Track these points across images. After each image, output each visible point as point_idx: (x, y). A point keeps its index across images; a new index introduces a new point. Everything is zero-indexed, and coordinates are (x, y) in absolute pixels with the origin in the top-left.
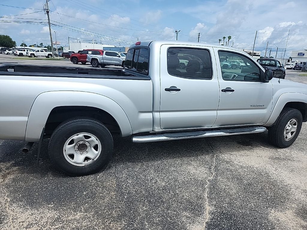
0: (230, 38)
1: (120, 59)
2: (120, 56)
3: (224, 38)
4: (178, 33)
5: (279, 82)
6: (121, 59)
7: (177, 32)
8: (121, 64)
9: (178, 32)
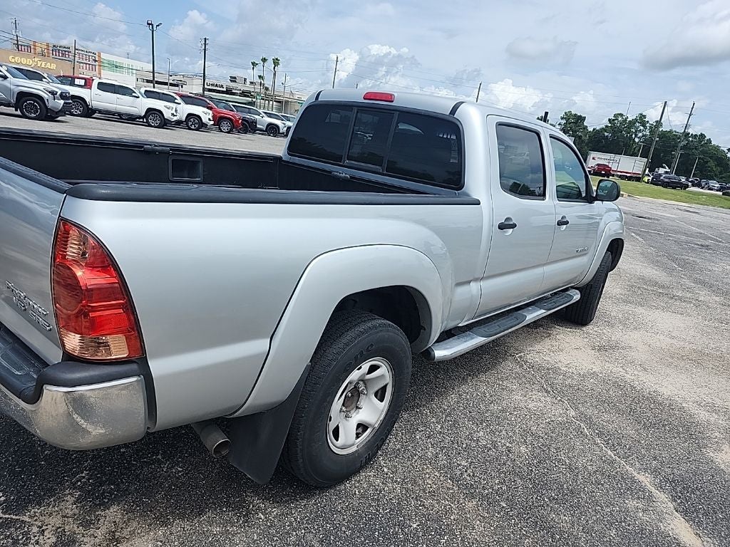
0: (276, 62)
1: (8, 85)
2: (8, 75)
3: (264, 60)
4: (155, 29)
6: (12, 87)
7: (152, 25)
8: (13, 101)
9: (155, 27)
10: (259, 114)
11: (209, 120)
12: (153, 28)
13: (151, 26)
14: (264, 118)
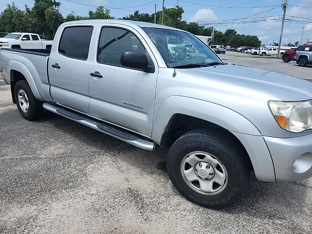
5: (174, 75)
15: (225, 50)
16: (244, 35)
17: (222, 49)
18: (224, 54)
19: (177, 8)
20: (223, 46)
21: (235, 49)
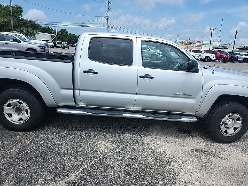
2: (150, 50)
5: (213, 73)
10: (240, 55)
11: (214, 58)
12: (212, 30)
13: (211, 30)
14: (242, 56)
15: (69, 46)
16: (75, 34)
17: (66, 45)
18: (68, 49)
19: (15, 7)
20: (67, 42)
21: (72, 45)
